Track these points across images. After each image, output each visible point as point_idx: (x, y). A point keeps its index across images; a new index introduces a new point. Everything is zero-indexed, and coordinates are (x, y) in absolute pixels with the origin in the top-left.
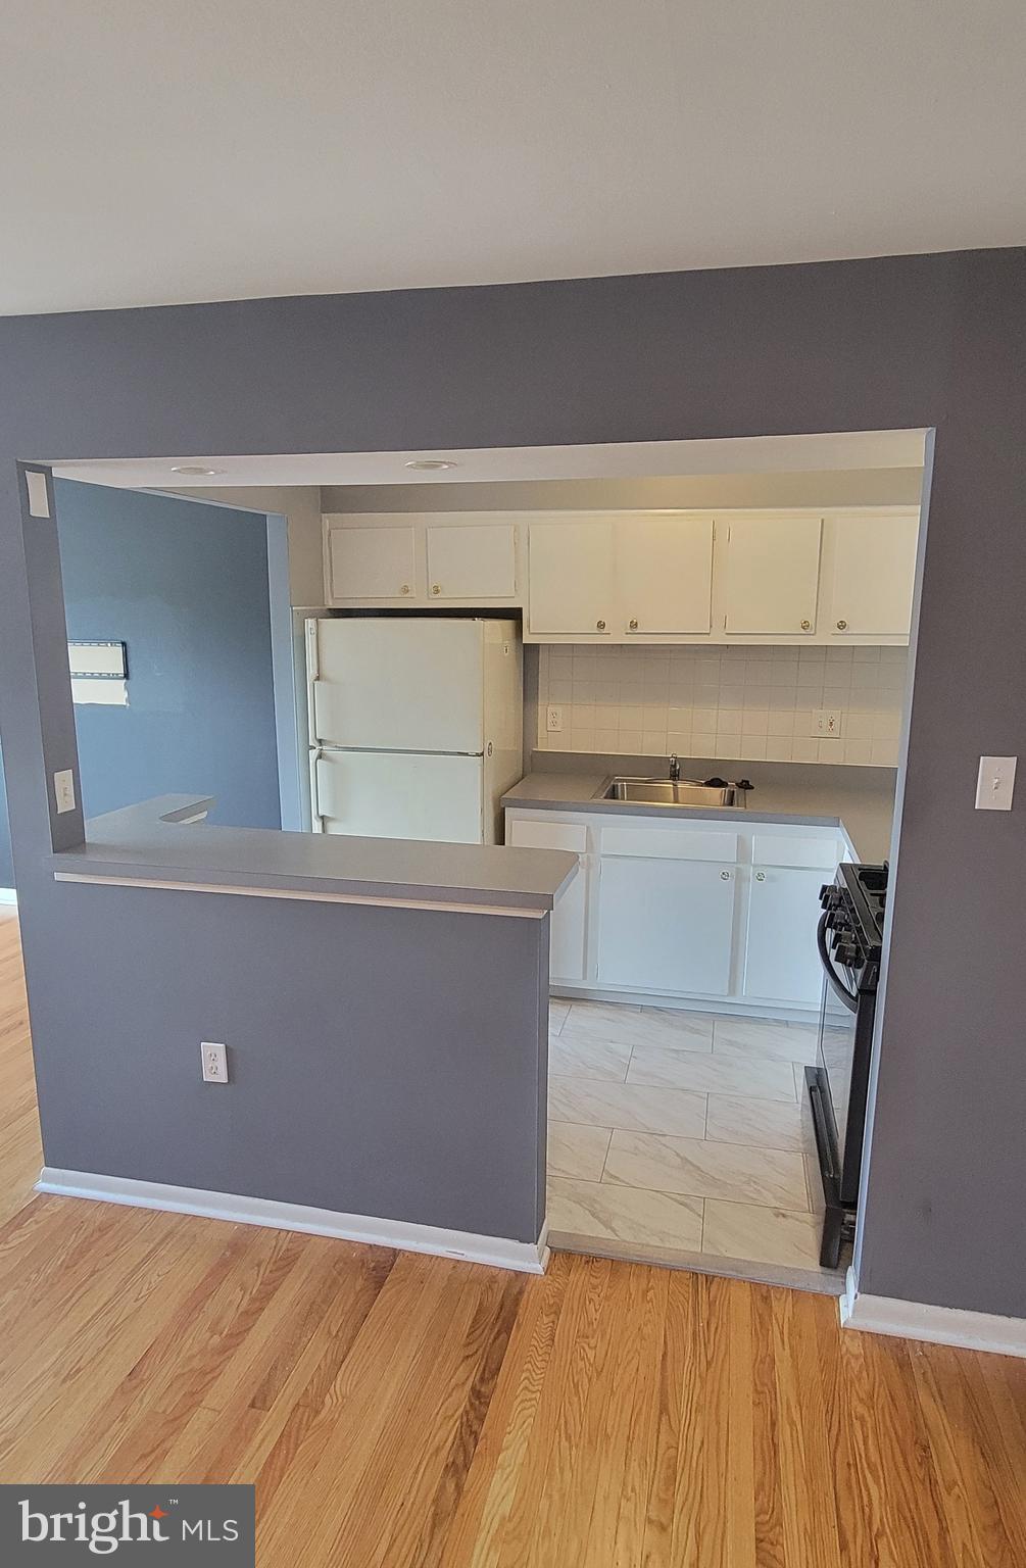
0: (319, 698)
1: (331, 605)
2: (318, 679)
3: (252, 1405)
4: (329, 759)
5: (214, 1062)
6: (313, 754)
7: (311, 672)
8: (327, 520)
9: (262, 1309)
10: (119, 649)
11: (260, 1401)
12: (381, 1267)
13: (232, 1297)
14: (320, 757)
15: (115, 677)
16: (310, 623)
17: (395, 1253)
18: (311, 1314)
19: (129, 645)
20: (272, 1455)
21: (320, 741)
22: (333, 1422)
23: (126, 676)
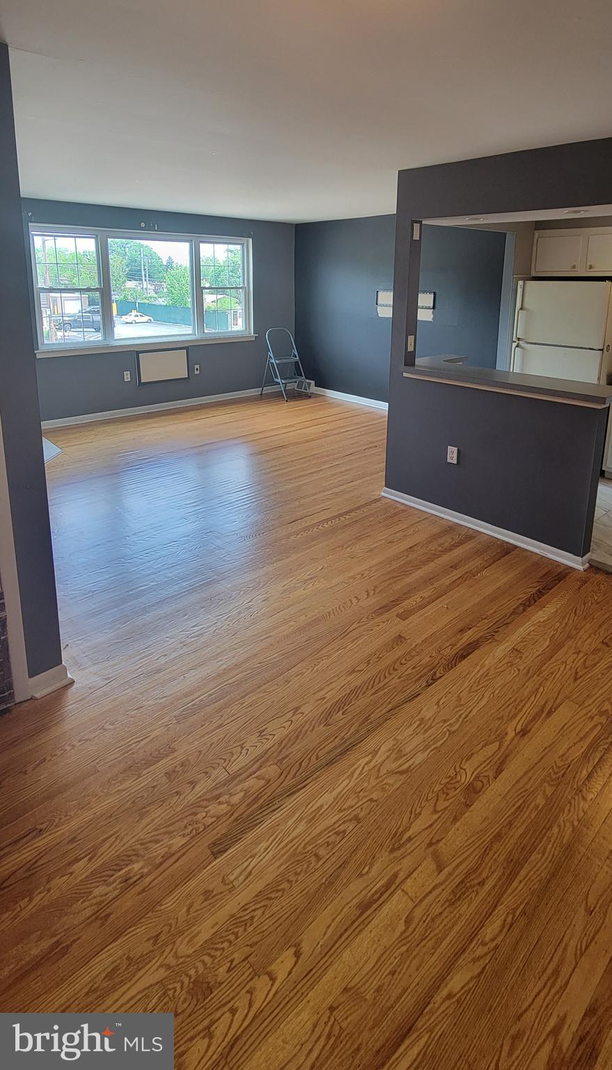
0: (520, 317)
1: (534, 274)
2: (521, 309)
3: (451, 567)
4: (522, 348)
5: (452, 455)
6: (514, 345)
7: (518, 305)
8: (537, 234)
9: (459, 546)
10: (432, 296)
11: (454, 567)
12: (508, 549)
13: (447, 540)
14: (517, 346)
15: (429, 308)
16: (521, 283)
17: (516, 547)
18: (478, 553)
19: (437, 294)
20: (456, 580)
21: (519, 339)
22: (480, 580)
23: (434, 308)
